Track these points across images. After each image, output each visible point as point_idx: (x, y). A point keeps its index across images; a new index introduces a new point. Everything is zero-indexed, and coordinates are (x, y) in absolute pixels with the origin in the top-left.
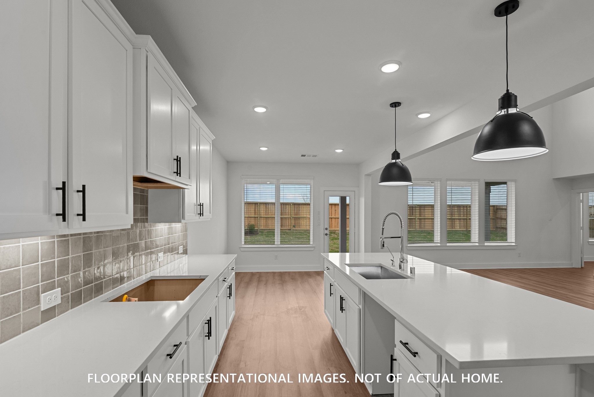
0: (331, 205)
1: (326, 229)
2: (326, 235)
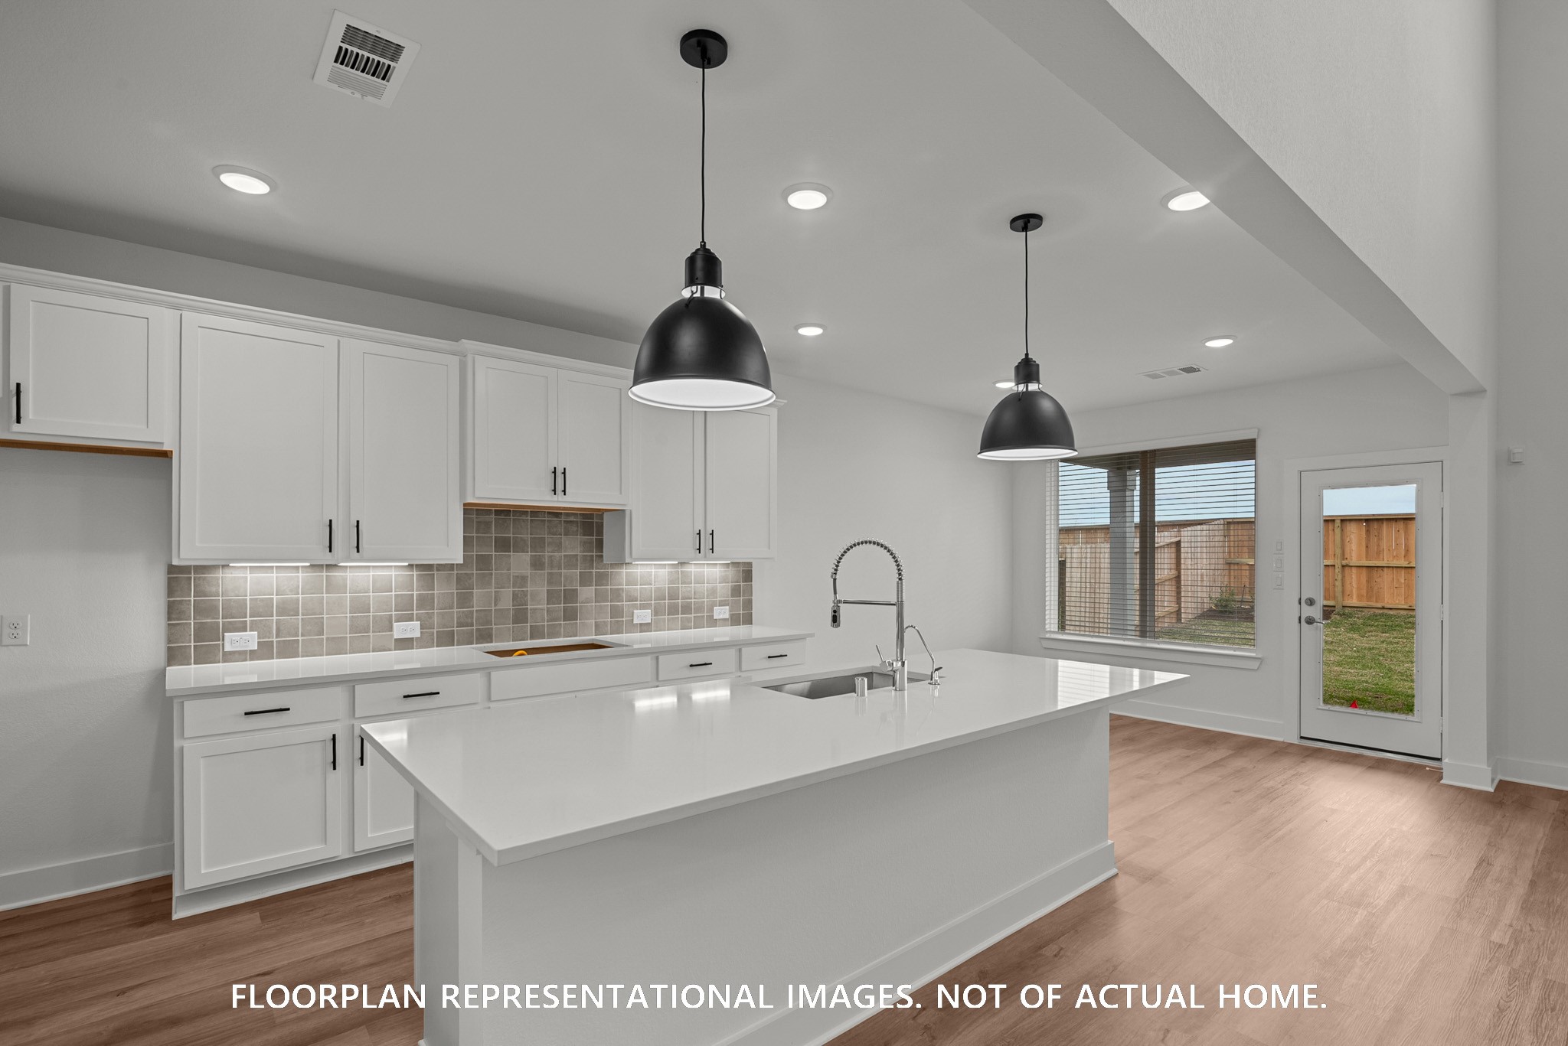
0: (1329, 521)
1: (1311, 602)
2: (1310, 621)
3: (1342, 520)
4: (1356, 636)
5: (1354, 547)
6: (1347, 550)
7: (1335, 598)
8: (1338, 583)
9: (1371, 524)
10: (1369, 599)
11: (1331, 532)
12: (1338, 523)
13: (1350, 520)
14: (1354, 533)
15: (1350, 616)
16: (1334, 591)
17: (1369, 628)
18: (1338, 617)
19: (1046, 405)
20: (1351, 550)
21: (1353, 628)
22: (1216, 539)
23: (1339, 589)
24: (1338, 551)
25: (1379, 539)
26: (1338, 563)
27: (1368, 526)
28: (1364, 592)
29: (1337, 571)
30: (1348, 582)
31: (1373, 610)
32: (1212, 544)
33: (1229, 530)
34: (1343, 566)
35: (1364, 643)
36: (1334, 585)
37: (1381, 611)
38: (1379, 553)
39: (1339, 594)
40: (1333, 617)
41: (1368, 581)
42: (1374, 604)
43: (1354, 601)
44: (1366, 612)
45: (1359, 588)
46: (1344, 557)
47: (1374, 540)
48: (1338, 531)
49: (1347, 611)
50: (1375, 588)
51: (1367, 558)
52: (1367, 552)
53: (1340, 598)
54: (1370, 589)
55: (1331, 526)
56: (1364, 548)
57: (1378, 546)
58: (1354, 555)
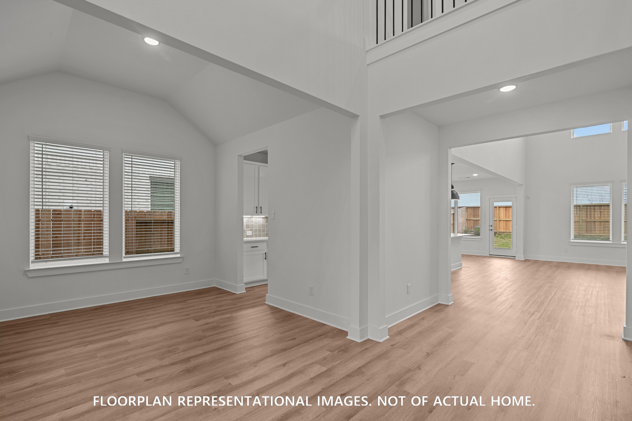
1: (492, 226)
2: (491, 230)
3: (499, 207)
4: (502, 240)
5: (502, 215)
6: (500, 215)
7: (497, 229)
8: (498, 225)
9: (507, 208)
10: (506, 230)
11: (496, 210)
12: (498, 208)
13: (501, 207)
14: (502, 211)
15: (501, 234)
16: (497, 228)
17: (506, 238)
18: (498, 235)
19: (455, 192)
20: (501, 216)
21: (502, 238)
22: (464, 213)
23: (498, 227)
24: (498, 216)
25: (509, 212)
26: (498, 220)
27: (506, 209)
28: (505, 228)
29: (497, 222)
30: (500, 225)
31: (507, 233)
32: (463, 214)
33: (467, 209)
34: (499, 220)
35: (505, 241)
36: (497, 226)
37: (509, 233)
38: (509, 216)
39: (498, 228)
40: (496, 235)
41: (506, 225)
42: (507, 231)
43: (502, 231)
44: (505, 234)
45: (503, 227)
46: (499, 218)
47: (507, 213)
48: (498, 210)
49: (500, 233)
50: (508, 227)
51: (506, 218)
52: (506, 216)
53: (498, 230)
54: (506, 227)
55: (496, 208)
56: (505, 215)
57: (509, 214)
58: (502, 217)
